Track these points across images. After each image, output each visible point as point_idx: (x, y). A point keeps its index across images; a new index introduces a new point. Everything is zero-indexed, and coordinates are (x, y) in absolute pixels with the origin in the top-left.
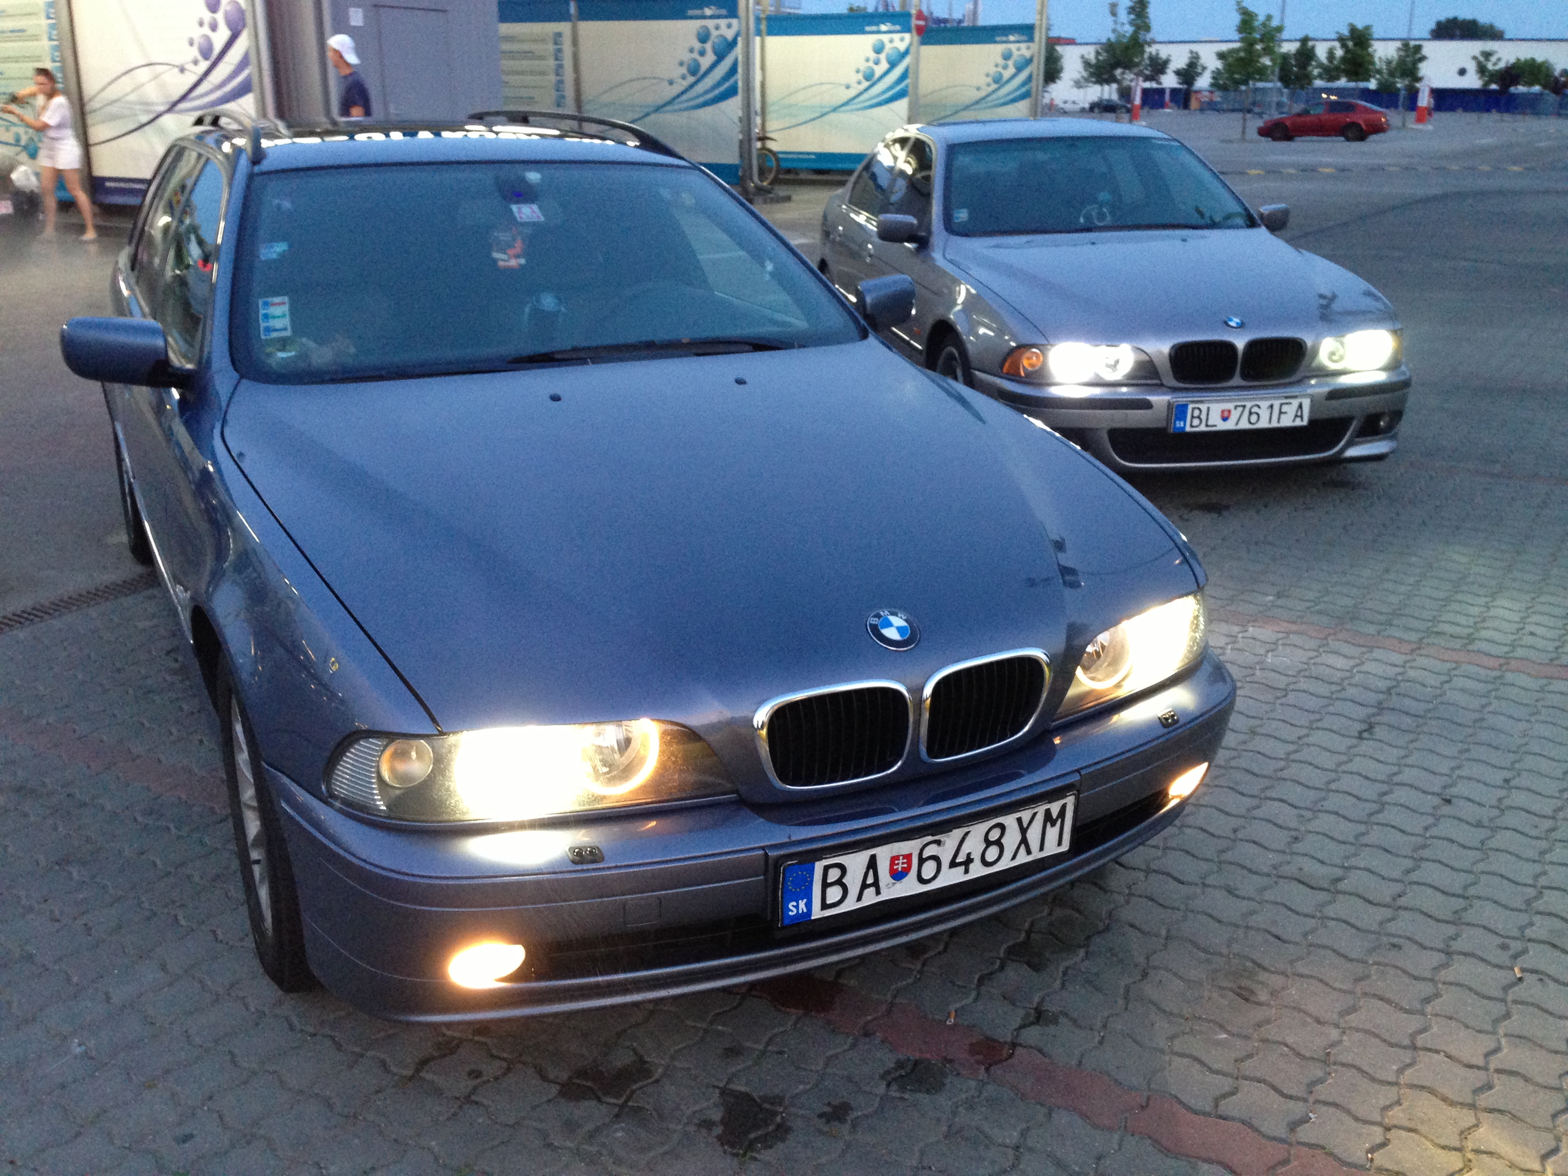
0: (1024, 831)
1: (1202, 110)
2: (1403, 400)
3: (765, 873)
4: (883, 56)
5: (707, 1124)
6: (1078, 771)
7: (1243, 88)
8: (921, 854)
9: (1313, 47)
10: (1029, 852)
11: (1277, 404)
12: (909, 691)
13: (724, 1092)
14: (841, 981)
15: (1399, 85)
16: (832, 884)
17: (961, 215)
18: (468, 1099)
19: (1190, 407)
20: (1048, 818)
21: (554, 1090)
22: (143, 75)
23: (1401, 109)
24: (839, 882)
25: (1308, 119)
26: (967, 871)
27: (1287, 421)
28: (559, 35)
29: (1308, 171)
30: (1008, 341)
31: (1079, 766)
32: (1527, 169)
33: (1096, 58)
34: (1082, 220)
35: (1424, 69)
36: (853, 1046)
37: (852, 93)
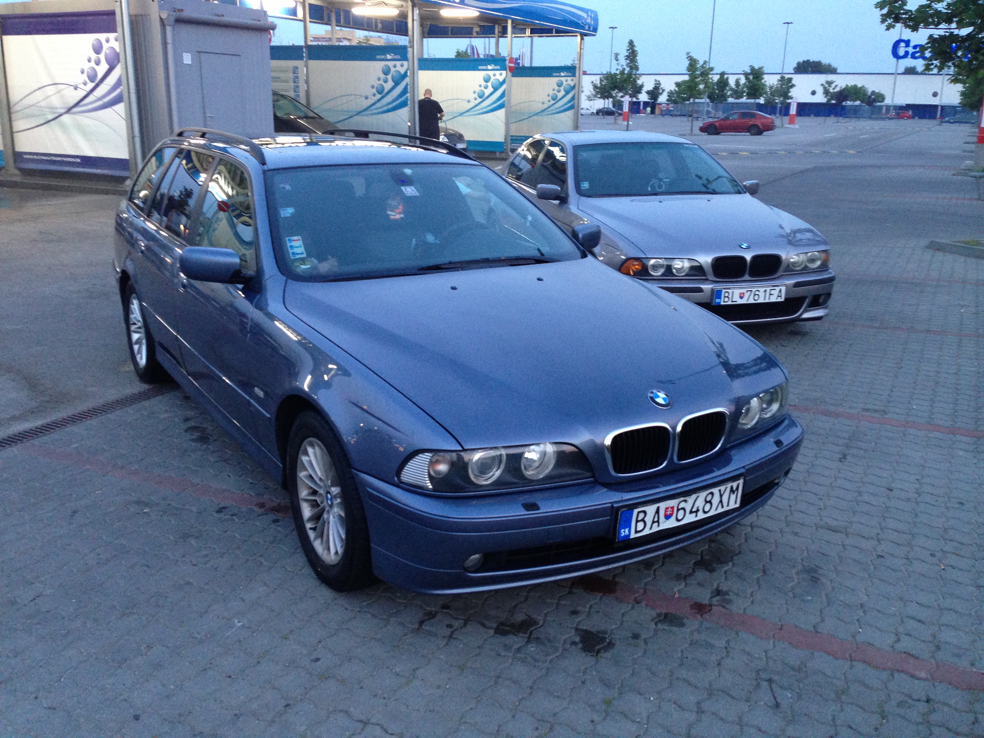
0: (721, 496)
1: (663, 115)
2: (831, 287)
3: (611, 515)
4: (489, 84)
5: (574, 643)
6: (744, 467)
7: (687, 102)
8: (678, 507)
9: (727, 78)
10: (723, 507)
11: (768, 289)
12: (670, 427)
13: (577, 629)
14: (616, 580)
15: (777, 101)
16: (640, 521)
17: (585, 185)
18: (451, 637)
19: (724, 291)
20: (732, 491)
21: (492, 632)
22: (50, 90)
23: (778, 115)
24: (643, 520)
25: (728, 122)
26: (696, 516)
27: (773, 299)
28: (296, 68)
29: (734, 154)
30: (620, 255)
31: (744, 465)
32: (858, 152)
33: (601, 83)
34: (649, 189)
35: (793, 92)
36: (633, 608)
37: (472, 105)
